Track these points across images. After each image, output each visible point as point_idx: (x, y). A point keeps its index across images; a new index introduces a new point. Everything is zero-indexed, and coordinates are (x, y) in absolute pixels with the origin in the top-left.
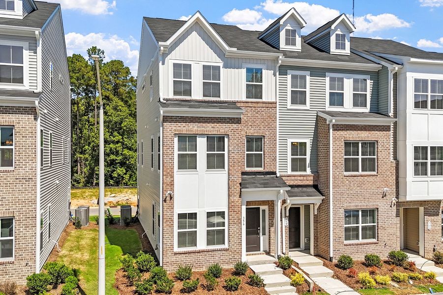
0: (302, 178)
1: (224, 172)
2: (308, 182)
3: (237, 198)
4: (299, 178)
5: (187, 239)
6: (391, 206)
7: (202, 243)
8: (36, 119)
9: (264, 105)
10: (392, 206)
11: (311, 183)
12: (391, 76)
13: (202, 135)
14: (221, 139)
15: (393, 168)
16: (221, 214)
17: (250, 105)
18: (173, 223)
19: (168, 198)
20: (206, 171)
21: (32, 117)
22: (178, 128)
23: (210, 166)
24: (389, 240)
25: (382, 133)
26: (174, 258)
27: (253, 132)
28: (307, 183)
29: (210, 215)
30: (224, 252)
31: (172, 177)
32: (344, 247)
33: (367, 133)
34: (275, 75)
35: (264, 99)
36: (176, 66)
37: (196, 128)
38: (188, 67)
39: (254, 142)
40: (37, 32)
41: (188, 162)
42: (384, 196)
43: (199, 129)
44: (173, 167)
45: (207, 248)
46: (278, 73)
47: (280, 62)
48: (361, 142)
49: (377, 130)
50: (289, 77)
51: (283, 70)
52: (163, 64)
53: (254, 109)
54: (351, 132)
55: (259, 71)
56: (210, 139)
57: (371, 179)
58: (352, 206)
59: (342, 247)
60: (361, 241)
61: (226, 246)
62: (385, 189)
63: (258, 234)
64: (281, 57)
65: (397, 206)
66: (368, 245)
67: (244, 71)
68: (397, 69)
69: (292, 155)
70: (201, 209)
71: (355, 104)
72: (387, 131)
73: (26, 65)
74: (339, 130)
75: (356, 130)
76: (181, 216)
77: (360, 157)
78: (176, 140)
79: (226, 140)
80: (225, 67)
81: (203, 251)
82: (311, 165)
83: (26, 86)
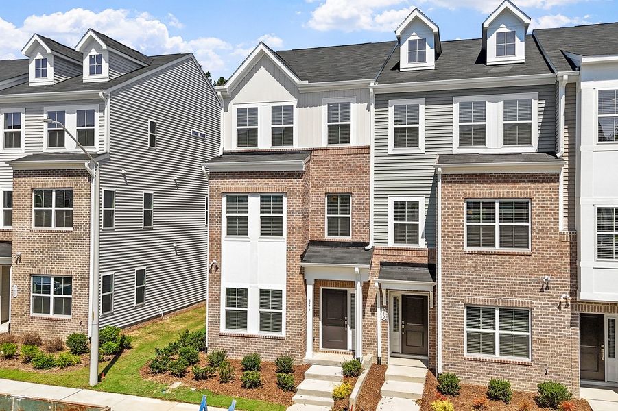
0: (409, 253)
1: (283, 240)
2: (420, 259)
3: (297, 274)
4: (405, 253)
5: (237, 319)
6: (559, 308)
7: (253, 327)
8: (90, 181)
9: (351, 152)
10: (563, 307)
11: (426, 261)
12: (562, 90)
13: (254, 194)
14: (278, 198)
15: (563, 244)
16: (278, 294)
17: (331, 152)
18: (220, 298)
19: (214, 269)
20: (260, 238)
21: (86, 178)
22: (226, 186)
23: (265, 232)
24: (557, 363)
25: (540, 185)
26: (219, 340)
27: (337, 188)
28: (419, 261)
29: (263, 293)
30: (279, 342)
31: (219, 243)
32: (464, 362)
33: (510, 185)
34: (369, 109)
35: (353, 143)
36: (240, 112)
37: (246, 186)
38: (254, 111)
39: (339, 202)
40: (101, 94)
41: (238, 227)
42: (545, 288)
43: (250, 186)
44: (220, 232)
45: (259, 334)
46: (372, 107)
47: (371, 90)
48: (498, 200)
49: (529, 181)
50: (391, 110)
51: (381, 101)
52: (226, 110)
53: (337, 158)
54: (478, 185)
55: (346, 106)
56: (265, 199)
57: (518, 260)
58: (480, 300)
59: (459, 361)
60: (498, 356)
61: (283, 334)
62: (546, 277)
63: (344, 326)
64: (372, 84)
65: (572, 308)
66: (511, 366)
67: (325, 109)
68: (566, 77)
69: (395, 220)
70: (253, 285)
71: (508, 141)
72: (552, 181)
73: (96, 128)
74: (455, 183)
75: (487, 182)
76: (230, 291)
77: (497, 224)
78: (224, 200)
79: (285, 199)
80: (299, 106)
81: (253, 337)
82: (426, 235)
83: (96, 148)
